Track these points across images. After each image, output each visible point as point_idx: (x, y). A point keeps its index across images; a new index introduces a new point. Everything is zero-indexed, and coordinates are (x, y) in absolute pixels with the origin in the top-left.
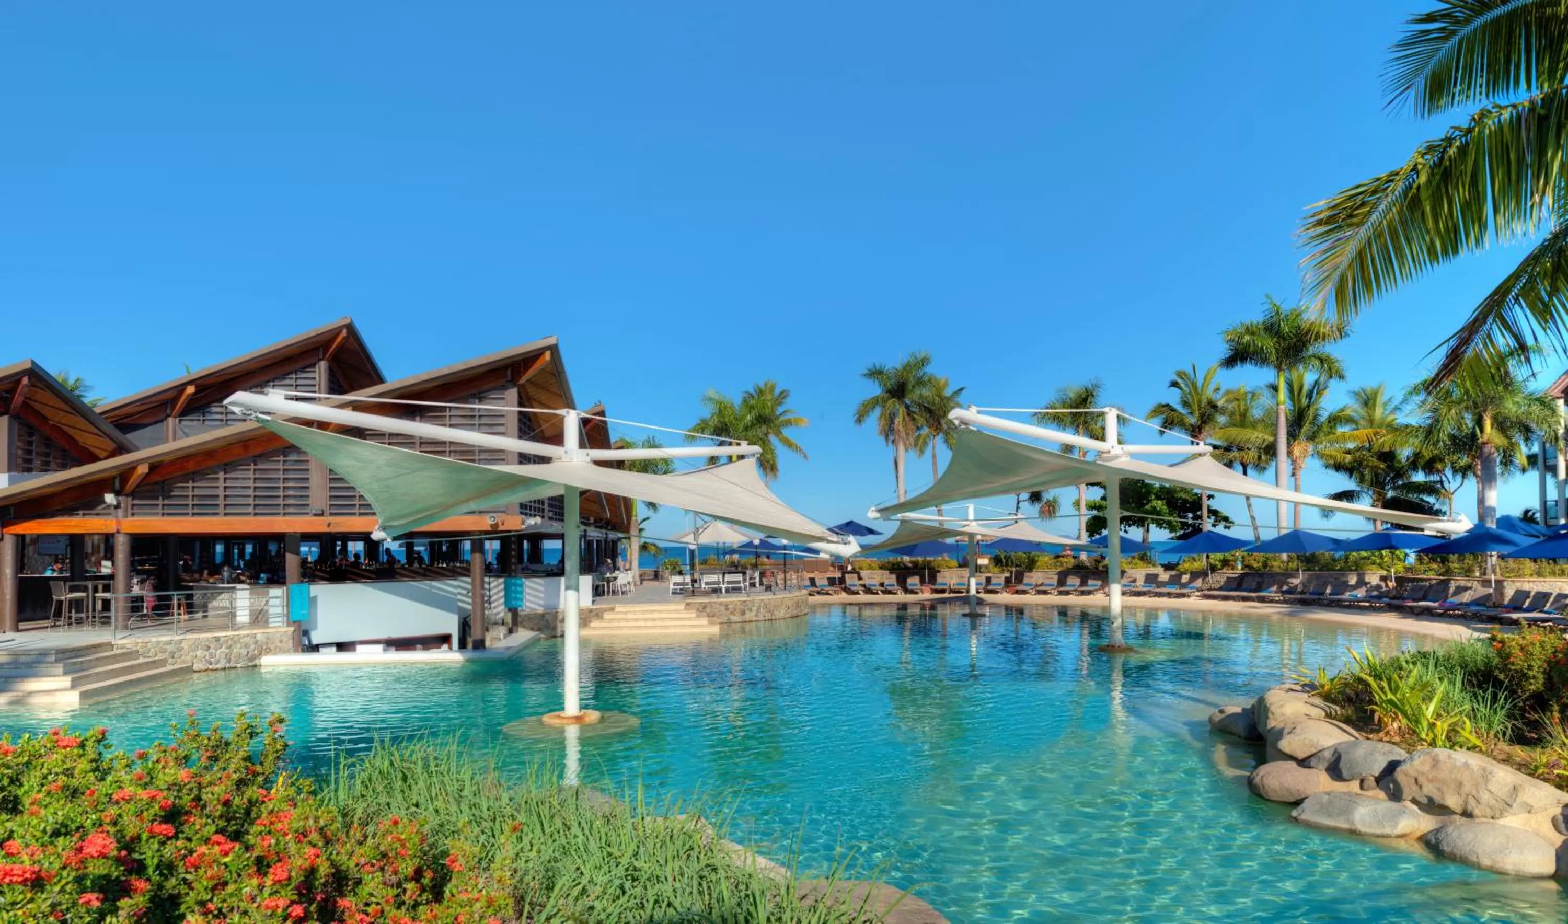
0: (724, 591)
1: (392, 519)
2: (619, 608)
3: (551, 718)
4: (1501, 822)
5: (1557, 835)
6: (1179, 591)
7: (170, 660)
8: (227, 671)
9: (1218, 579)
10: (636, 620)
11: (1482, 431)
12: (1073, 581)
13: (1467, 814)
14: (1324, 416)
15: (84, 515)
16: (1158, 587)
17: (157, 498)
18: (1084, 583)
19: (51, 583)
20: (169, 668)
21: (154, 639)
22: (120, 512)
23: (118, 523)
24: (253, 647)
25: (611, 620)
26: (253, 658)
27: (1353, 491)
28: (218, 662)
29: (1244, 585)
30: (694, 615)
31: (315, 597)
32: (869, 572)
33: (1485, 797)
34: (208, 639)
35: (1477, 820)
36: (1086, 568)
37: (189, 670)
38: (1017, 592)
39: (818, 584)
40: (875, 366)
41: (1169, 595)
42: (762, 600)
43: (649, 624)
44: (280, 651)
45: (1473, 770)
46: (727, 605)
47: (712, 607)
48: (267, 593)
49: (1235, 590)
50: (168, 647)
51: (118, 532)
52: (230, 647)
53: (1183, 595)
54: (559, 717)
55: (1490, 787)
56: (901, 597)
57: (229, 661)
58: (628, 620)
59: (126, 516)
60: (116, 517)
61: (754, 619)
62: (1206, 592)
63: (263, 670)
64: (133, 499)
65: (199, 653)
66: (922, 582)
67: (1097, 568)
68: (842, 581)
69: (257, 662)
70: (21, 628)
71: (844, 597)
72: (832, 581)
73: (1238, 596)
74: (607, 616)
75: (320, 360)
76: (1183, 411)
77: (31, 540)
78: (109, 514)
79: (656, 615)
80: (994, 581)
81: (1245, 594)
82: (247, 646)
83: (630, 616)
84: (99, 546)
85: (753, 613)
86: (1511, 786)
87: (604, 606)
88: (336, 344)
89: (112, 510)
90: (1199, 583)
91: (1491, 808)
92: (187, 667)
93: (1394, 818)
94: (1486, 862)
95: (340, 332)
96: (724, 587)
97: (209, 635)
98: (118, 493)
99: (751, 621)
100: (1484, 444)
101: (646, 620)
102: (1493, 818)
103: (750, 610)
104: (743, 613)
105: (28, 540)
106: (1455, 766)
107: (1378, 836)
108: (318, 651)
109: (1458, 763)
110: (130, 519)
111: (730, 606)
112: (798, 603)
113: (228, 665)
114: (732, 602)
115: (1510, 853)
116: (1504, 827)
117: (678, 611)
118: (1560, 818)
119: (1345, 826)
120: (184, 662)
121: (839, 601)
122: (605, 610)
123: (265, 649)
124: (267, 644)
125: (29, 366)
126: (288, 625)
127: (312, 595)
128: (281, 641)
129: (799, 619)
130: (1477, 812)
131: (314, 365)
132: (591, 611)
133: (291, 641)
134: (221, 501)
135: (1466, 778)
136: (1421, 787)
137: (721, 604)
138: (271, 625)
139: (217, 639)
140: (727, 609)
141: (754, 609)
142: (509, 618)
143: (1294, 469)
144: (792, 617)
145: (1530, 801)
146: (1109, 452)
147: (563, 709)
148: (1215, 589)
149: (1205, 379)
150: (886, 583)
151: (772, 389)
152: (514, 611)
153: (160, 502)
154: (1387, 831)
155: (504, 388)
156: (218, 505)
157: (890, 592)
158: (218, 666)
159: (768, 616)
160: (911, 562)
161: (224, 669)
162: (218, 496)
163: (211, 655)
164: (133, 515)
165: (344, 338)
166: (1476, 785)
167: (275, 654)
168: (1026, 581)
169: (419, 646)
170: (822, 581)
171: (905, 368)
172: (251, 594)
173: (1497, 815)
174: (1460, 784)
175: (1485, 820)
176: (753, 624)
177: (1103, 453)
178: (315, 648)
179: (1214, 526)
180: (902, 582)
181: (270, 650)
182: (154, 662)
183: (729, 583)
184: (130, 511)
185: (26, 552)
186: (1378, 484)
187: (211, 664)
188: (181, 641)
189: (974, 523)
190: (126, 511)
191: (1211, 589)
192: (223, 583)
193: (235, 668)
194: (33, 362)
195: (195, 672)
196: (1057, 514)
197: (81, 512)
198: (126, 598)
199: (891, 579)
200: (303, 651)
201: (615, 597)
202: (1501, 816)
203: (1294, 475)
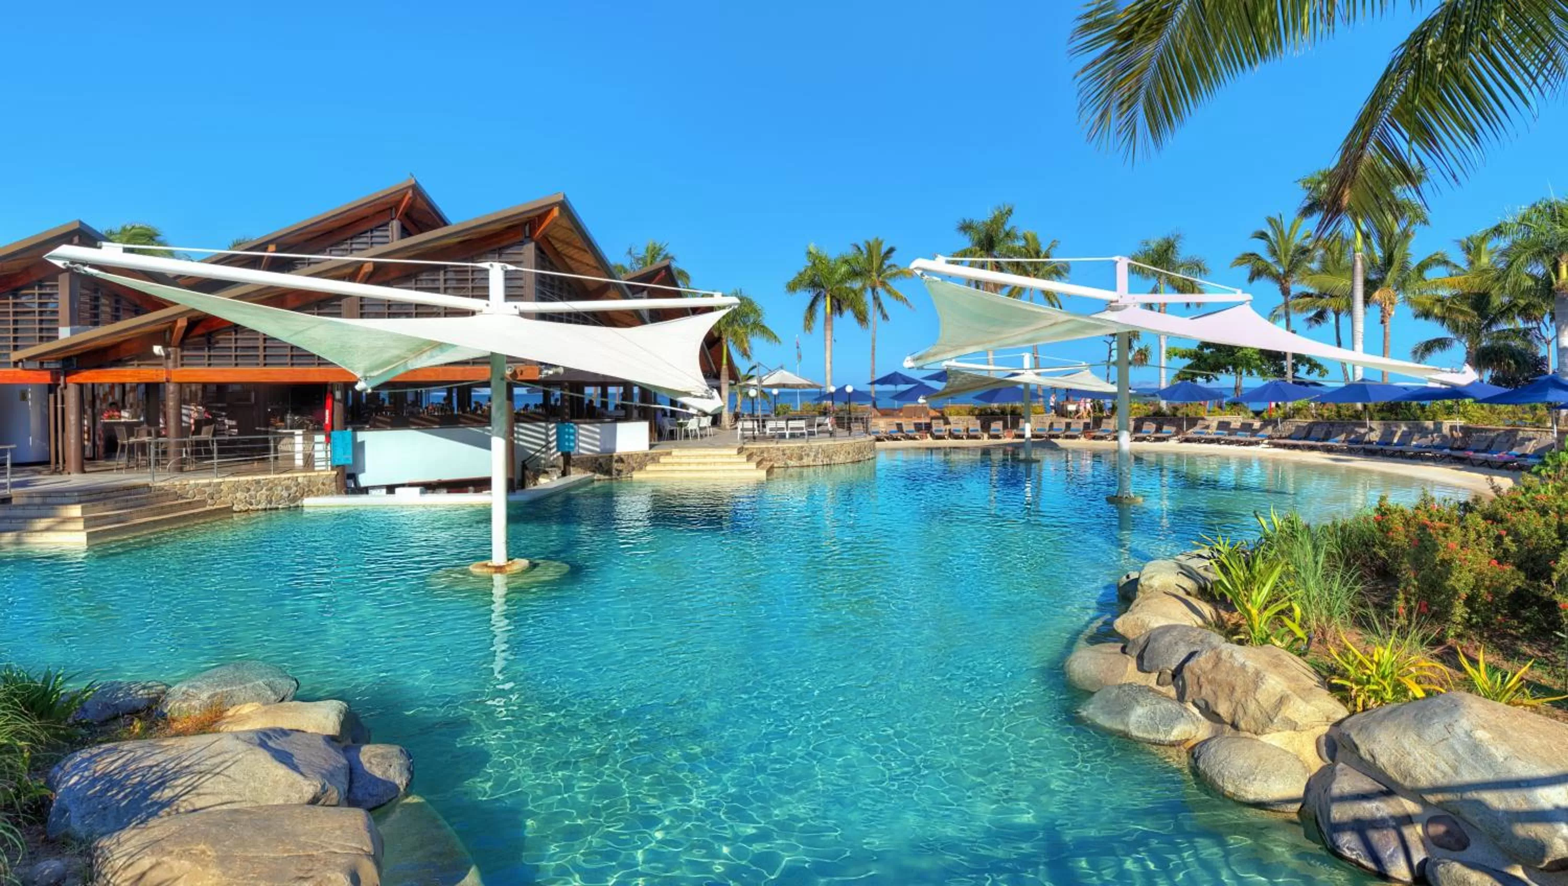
0: (787, 436)
1: (372, 369)
2: (676, 452)
3: (476, 567)
4: (1264, 739)
5: (1318, 760)
6: (1249, 439)
7: (209, 501)
8: (269, 512)
9: (1288, 427)
10: (689, 464)
11: (1558, 276)
12: (1149, 427)
13: (1234, 726)
14: (1414, 263)
15: (139, 365)
16: (1229, 435)
17: (203, 349)
18: (1159, 429)
19: (115, 428)
20: (208, 508)
21: (192, 482)
22: (170, 363)
23: (168, 372)
24: (295, 489)
25: (665, 464)
26: (295, 499)
27: (1446, 339)
28: (259, 503)
29: (1313, 434)
30: (745, 460)
31: (363, 443)
32: (956, 417)
33: (1252, 707)
34: (248, 482)
35: (1242, 734)
36: (1163, 415)
37: (229, 510)
38: (1094, 438)
39: (905, 430)
40: (964, 221)
41: (1238, 443)
42: (820, 446)
43: (701, 467)
44: (322, 494)
45: (1247, 672)
46: (783, 451)
47: (769, 451)
48: (313, 439)
49: (1305, 438)
50: (207, 489)
51: (168, 381)
52: (271, 489)
53: (1250, 444)
54: (486, 566)
55: (1258, 696)
56: (985, 441)
57: (270, 502)
58: (680, 464)
59: (176, 366)
60: (167, 367)
61: (811, 463)
62: (1276, 441)
63: (306, 510)
64: (183, 350)
65: (238, 495)
66: (1005, 427)
67: (1175, 415)
68: (928, 427)
69: (299, 503)
70: (87, 469)
71: (929, 441)
72: (918, 427)
73: (1303, 446)
74: (662, 460)
75: (392, 219)
76: (1270, 260)
77: (131, 387)
78: (161, 365)
79: (717, 460)
80: (1073, 427)
81: (1313, 443)
82: (288, 488)
83: (684, 460)
84: (196, 395)
85: (811, 458)
86: (1278, 697)
87: (659, 451)
88: (404, 204)
89: (163, 361)
90: (1269, 430)
91: (1255, 720)
92: (228, 508)
93: (1171, 720)
94: (1230, 788)
95: (406, 193)
96: (788, 433)
97: (250, 478)
98: (165, 345)
99: (808, 466)
100: (1558, 289)
101: (699, 463)
102: (1256, 733)
103: (808, 455)
104: (801, 458)
105: (128, 388)
106: (1232, 667)
107: (1149, 742)
108: (367, 493)
109: (1236, 664)
110: (180, 369)
111: (787, 452)
112: (859, 448)
113: (269, 506)
114: (789, 448)
115: (1255, 779)
116: (1264, 745)
117: (729, 456)
118: (1323, 739)
119: (1121, 727)
120: (224, 503)
121: (925, 446)
122: (661, 455)
123: (308, 491)
124: (309, 486)
125: (77, 226)
126: (333, 469)
127: (359, 440)
128: (323, 484)
129: (861, 464)
130: (1242, 725)
131: (386, 224)
132: (646, 455)
133: (334, 484)
134: (261, 352)
135: (1239, 683)
136: (1201, 687)
137: (778, 449)
138: (316, 469)
139: (258, 482)
140: (784, 454)
141: (812, 454)
142: (561, 462)
143: (1383, 316)
144: (853, 462)
145: (1295, 717)
146: (1117, 301)
147: (490, 558)
148: (1285, 438)
149: (1292, 228)
150: (971, 428)
151: (879, 244)
152: (567, 457)
153: (206, 353)
154: (1161, 737)
155: (522, 243)
156: (258, 356)
157: (975, 437)
158: (260, 507)
159: (826, 461)
160: (998, 408)
161: (265, 509)
162: (258, 347)
163: (251, 496)
164: (182, 365)
165: (410, 198)
166: (1246, 692)
167: (317, 496)
168: (1103, 427)
169: (471, 488)
170: (908, 426)
171: (992, 222)
172: (304, 439)
173: (1260, 731)
174: (1233, 689)
175: (1248, 734)
176: (811, 469)
177: (1112, 302)
178: (365, 490)
179: (1308, 373)
180: (985, 427)
181: (313, 492)
182: (190, 503)
183: (792, 429)
184: (179, 362)
185: (126, 398)
186: (1471, 332)
187: (251, 504)
188: (220, 484)
189: (1030, 372)
190: (175, 361)
191: (1280, 438)
192: (286, 428)
193: (277, 509)
194: (81, 223)
195: (236, 512)
196: (1149, 362)
197: (136, 362)
198: (177, 442)
199: (975, 424)
200: (347, 493)
201: (687, 441)
202: (1263, 732)
203: (1383, 322)
